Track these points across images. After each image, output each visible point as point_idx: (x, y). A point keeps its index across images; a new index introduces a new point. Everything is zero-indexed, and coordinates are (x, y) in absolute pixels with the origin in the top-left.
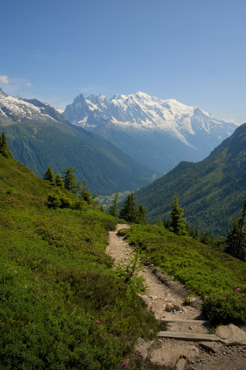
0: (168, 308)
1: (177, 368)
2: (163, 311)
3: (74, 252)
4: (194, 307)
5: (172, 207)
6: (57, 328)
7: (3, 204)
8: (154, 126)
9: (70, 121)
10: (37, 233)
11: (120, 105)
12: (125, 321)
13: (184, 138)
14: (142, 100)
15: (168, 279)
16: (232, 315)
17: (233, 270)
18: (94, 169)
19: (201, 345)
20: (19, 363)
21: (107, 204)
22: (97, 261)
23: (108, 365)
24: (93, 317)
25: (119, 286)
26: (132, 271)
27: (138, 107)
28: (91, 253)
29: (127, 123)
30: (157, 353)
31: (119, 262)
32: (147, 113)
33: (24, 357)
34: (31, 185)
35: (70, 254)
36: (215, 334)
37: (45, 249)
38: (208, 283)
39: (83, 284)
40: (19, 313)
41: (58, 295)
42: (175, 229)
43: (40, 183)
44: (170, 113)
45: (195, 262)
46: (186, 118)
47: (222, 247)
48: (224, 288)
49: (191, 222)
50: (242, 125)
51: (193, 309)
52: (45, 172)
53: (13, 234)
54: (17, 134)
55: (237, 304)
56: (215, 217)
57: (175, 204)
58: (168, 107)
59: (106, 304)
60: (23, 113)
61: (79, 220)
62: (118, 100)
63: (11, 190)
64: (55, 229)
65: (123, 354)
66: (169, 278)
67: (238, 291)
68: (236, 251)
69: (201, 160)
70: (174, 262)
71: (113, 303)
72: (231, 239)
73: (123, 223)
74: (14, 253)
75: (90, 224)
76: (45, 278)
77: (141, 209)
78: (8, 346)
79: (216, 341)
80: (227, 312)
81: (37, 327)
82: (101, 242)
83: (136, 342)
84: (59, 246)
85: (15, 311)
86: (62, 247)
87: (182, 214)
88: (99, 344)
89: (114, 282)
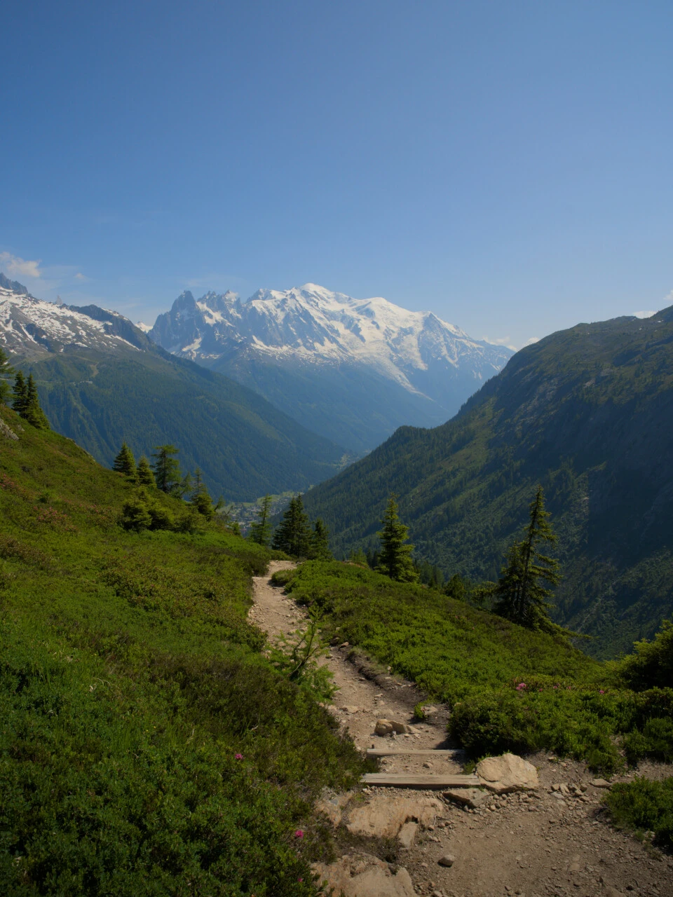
0: (380, 729)
1: (400, 839)
2: (371, 735)
3: (183, 621)
4: (433, 725)
5: (383, 522)
6: (160, 769)
7: (33, 524)
8: (341, 354)
9: (165, 349)
10: (104, 581)
11: (268, 311)
12: (294, 756)
13: (404, 377)
14: (315, 299)
15: (380, 671)
16: (509, 734)
17: (511, 649)
18: (218, 447)
19: (447, 796)
20: (92, 828)
21: (247, 520)
22: (229, 638)
23: (265, 836)
24: (229, 748)
25: (281, 688)
26: (303, 658)
27: (306, 314)
28: (217, 622)
29: (285, 348)
30: (360, 815)
31: (277, 639)
32: (326, 327)
33: (101, 819)
34: (88, 483)
35: (174, 624)
36: (476, 774)
37: (121, 614)
38: (461, 677)
39: (205, 683)
40: (83, 740)
41: (157, 706)
42: (391, 569)
43: (105, 479)
44: (374, 326)
45: (433, 635)
46: (408, 336)
47: (488, 603)
48: (493, 686)
49: (424, 554)
50: (523, 349)
51: (431, 729)
52: (114, 456)
53: (56, 584)
54: (57, 379)
55: (520, 714)
56: (473, 541)
57: (390, 517)
58: (369, 313)
59: (254, 723)
60: (69, 334)
61: (189, 555)
62: (266, 302)
63: (47, 494)
64: (141, 573)
65: (293, 818)
66: (381, 669)
67: (521, 688)
68: (517, 609)
69: (442, 422)
70: (392, 637)
71: (269, 720)
72: (507, 586)
73: (282, 559)
74: (62, 622)
75: (212, 563)
76: (127, 672)
77: (318, 529)
78: (69, 799)
79: (477, 786)
80: (500, 731)
81: (119, 766)
82: (238, 600)
83: (318, 794)
84: (151, 608)
85: (74, 735)
86: (158, 610)
87: (406, 536)
88: (246, 799)
89: (269, 679)
